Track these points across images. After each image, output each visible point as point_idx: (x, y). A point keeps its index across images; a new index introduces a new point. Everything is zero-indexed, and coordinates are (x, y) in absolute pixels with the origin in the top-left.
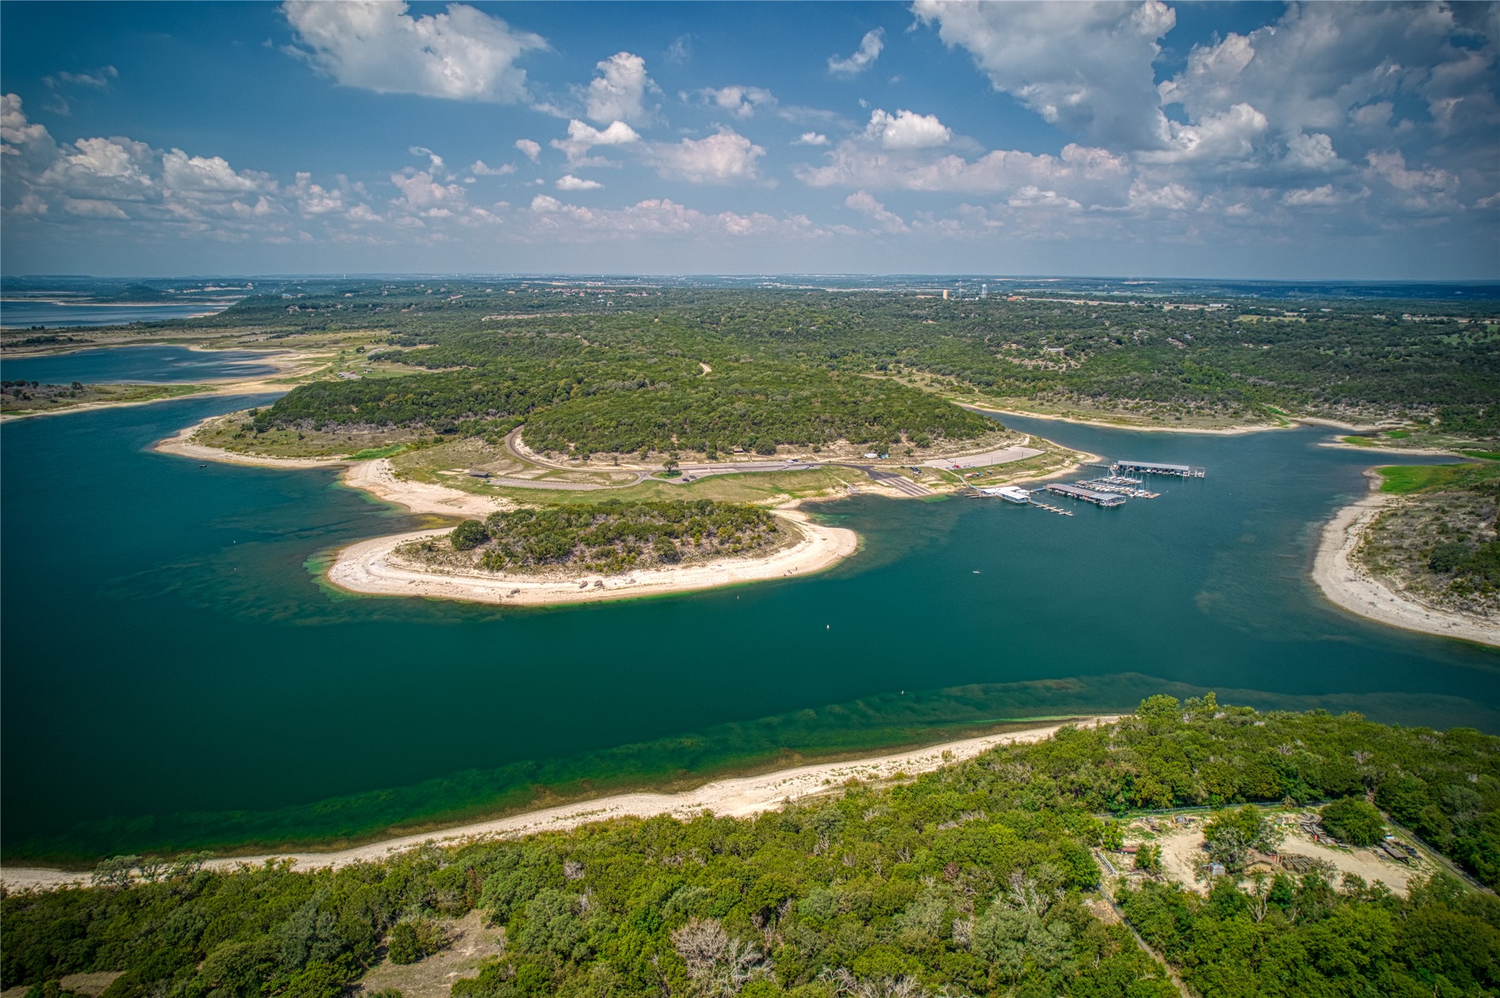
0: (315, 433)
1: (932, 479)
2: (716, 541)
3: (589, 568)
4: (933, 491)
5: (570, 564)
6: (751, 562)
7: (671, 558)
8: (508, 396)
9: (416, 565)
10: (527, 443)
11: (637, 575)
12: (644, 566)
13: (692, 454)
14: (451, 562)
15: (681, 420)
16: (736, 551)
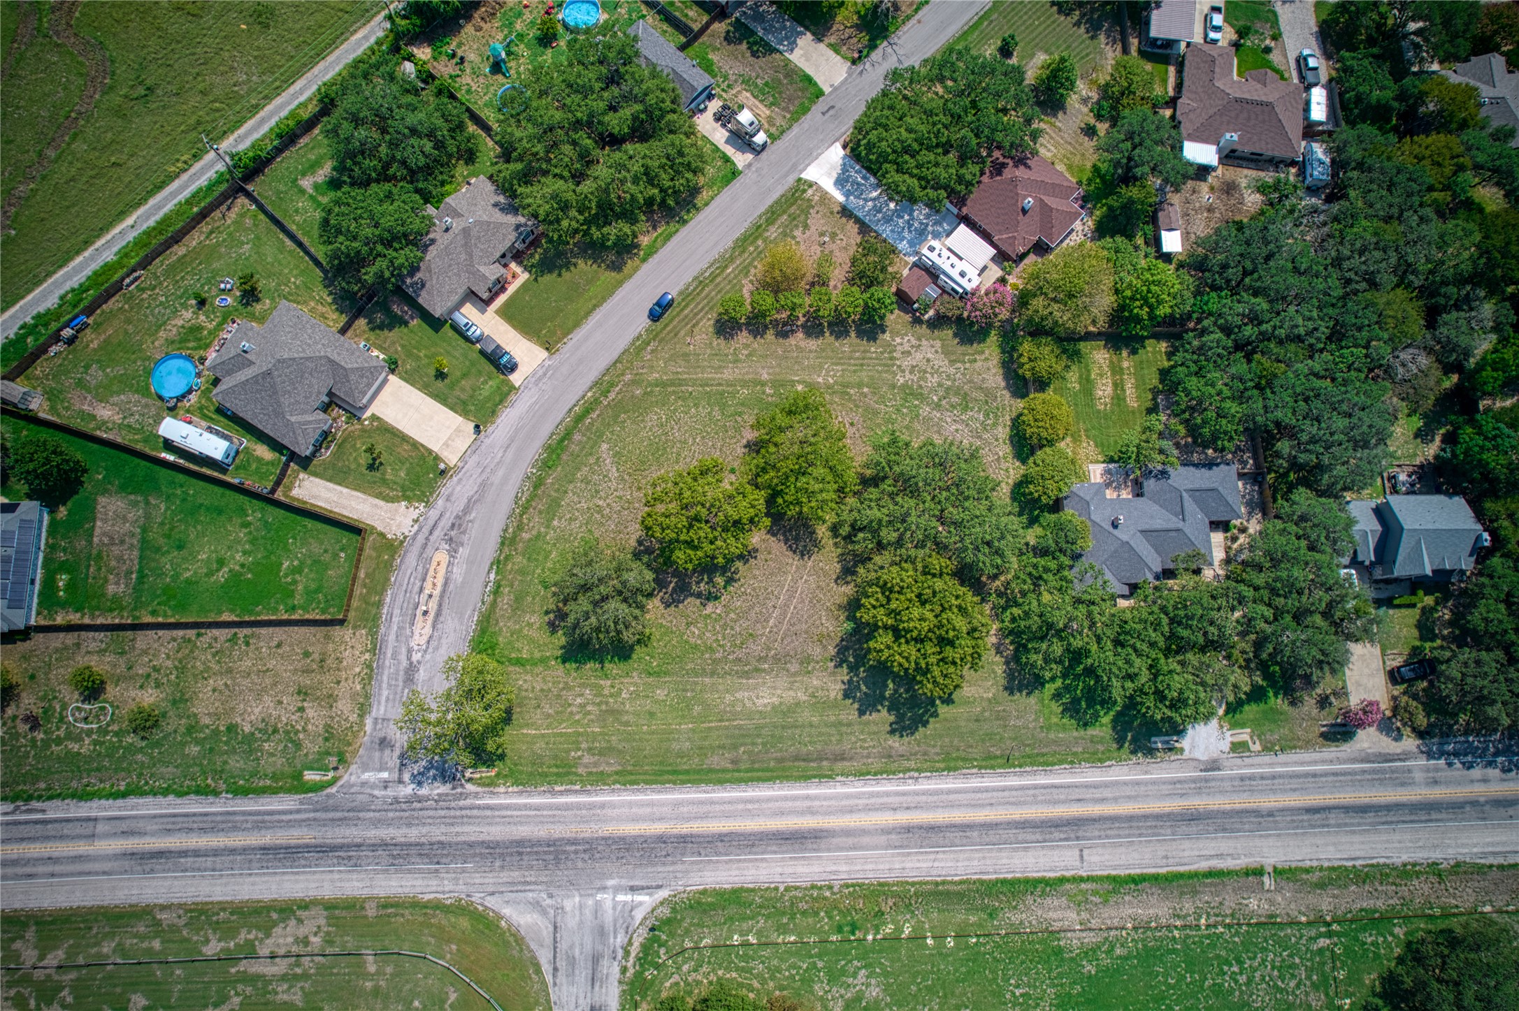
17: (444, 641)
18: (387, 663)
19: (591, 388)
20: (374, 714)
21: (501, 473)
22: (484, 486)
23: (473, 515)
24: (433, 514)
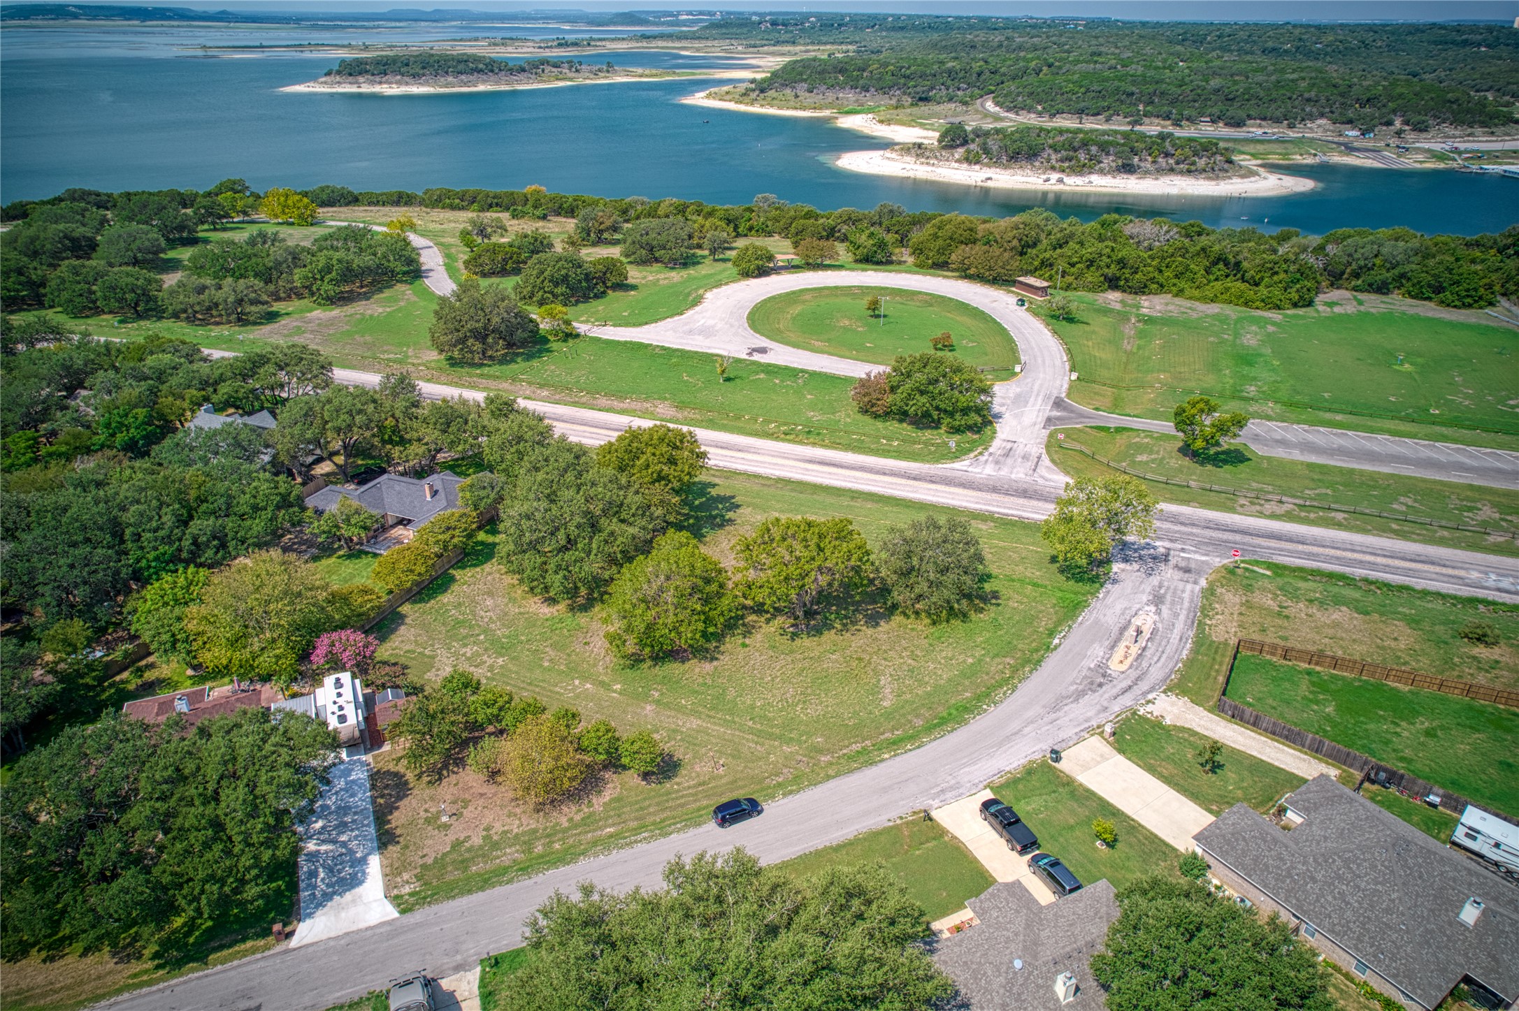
0: (808, 95)
1: (1420, 157)
2: (1171, 161)
3: (1053, 168)
4: (1418, 166)
5: (1037, 164)
6: (1202, 182)
7: (1128, 169)
8: (979, 75)
9: (908, 159)
10: (997, 104)
11: (1095, 178)
12: (1102, 172)
13: (1156, 121)
14: (936, 157)
15: (1151, 90)
16: (1189, 171)
17: (1118, 612)
18: (1184, 612)
19: (882, 760)
20: (1197, 588)
21: (1030, 714)
22: (1055, 707)
23: (1073, 688)
24: (1127, 700)
